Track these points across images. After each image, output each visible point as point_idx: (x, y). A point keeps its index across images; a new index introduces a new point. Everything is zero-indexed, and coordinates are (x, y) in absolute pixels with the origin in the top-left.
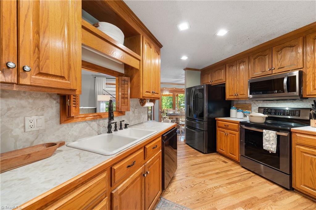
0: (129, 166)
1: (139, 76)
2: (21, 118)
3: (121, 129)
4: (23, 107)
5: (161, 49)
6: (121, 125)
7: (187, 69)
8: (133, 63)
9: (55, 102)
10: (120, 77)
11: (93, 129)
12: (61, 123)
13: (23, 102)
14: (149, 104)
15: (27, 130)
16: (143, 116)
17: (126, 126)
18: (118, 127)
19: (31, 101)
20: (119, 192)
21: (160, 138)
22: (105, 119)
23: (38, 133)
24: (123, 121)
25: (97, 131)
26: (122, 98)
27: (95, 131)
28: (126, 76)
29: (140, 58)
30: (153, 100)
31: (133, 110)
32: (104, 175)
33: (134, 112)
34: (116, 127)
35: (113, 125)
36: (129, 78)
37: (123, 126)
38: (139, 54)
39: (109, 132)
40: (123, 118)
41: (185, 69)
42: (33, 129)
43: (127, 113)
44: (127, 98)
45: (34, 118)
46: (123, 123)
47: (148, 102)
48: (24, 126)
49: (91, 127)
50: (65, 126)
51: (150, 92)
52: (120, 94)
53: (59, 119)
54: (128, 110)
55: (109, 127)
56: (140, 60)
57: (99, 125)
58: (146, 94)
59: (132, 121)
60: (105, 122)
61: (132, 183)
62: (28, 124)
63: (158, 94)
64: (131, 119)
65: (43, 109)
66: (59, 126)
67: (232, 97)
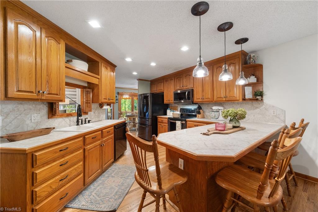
0: (93, 138)
1: (99, 89)
2: (30, 115)
3: (85, 123)
4: (31, 109)
5: (116, 68)
6: (85, 121)
7: (140, 80)
8: (95, 81)
9: (45, 106)
10: (84, 89)
11: (66, 123)
12: (48, 118)
13: (31, 107)
14: (105, 107)
15: (33, 121)
16: (102, 116)
17: (89, 122)
18: (84, 122)
19: (34, 106)
20: (88, 149)
21: (113, 127)
22: (74, 116)
23: (37, 123)
24: (87, 118)
25: (69, 124)
26: (86, 103)
27: (68, 124)
28: (89, 88)
29: (99, 77)
30: (109, 104)
31: (94, 111)
32: (81, 139)
33: (94, 113)
34: (82, 122)
35: (80, 121)
36: (91, 90)
37: (87, 122)
38: (99, 75)
39: (78, 124)
40: (86, 116)
41: (137, 80)
42: (35, 121)
43: (89, 113)
44: (90, 103)
45: (36, 115)
46: (87, 120)
47: (105, 105)
48: (31, 119)
49: (66, 122)
50: (50, 120)
51: (106, 99)
52: (84, 100)
53: (47, 116)
54: (90, 111)
55: (78, 122)
56: (99, 79)
57: (70, 121)
58: (103, 101)
59: (93, 119)
60: (75, 118)
61: (95, 147)
62: (33, 118)
63: (113, 100)
64: (92, 117)
65: (39, 110)
66: (48, 120)
67: (167, 102)
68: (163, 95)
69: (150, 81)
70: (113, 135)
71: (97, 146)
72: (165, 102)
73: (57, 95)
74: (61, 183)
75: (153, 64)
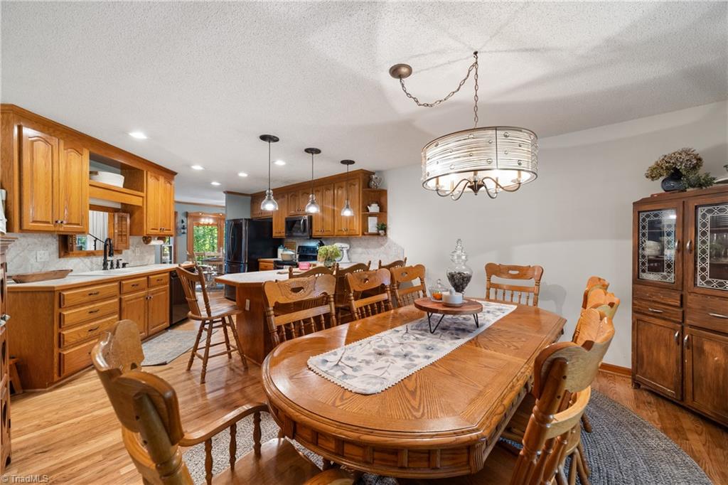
0: (133, 285)
1: (142, 213)
2: (35, 252)
3: (118, 267)
4: (36, 244)
5: (176, 177)
6: (118, 264)
7: (228, 193)
8: (135, 201)
9: (55, 240)
10: (116, 215)
11: (86, 265)
12: (60, 257)
13: (36, 240)
14: (155, 242)
15: (39, 260)
16: (148, 257)
17: (124, 265)
18: (115, 266)
19: (40, 239)
20: (126, 299)
21: (167, 274)
22: (99, 256)
23: (44, 264)
24: (121, 260)
25: (90, 267)
26: (119, 235)
28: (125, 211)
29: (144, 194)
30: (161, 238)
31: (133, 249)
32: (116, 284)
33: (134, 251)
34: (112, 265)
35: (109, 263)
36: (128, 215)
37: (121, 265)
38: (142, 191)
39: (105, 268)
40: (119, 257)
41: (224, 192)
42: (43, 260)
43: (124, 251)
44: (126, 235)
45: (43, 252)
46: (121, 263)
47: (154, 240)
48: (36, 258)
49: (84, 263)
50: (62, 260)
51: (157, 230)
52: (116, 231)
53: (58, 254)
54: (127, 248)
55: (105, 264)
56: (143, 197)
57: (92, 262)
58: (151, 232)
59: (131, 261)
60: (100, 260)
61: (136, 298)
62: (39, 256)
63: (170, 230)
64: (130, 258)
65: (47, 245)
66: (58, 260)
67: (277, 235)
68: (272, 223)
69: (251, 195)
70: (168, 286)
71: (140, 297)
72: (275, 235)
73: (78, 224)
74: (90, 333)
75: (243, 175)
